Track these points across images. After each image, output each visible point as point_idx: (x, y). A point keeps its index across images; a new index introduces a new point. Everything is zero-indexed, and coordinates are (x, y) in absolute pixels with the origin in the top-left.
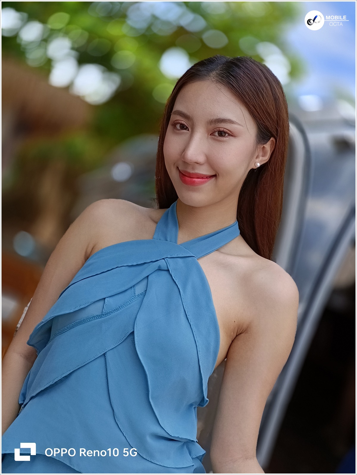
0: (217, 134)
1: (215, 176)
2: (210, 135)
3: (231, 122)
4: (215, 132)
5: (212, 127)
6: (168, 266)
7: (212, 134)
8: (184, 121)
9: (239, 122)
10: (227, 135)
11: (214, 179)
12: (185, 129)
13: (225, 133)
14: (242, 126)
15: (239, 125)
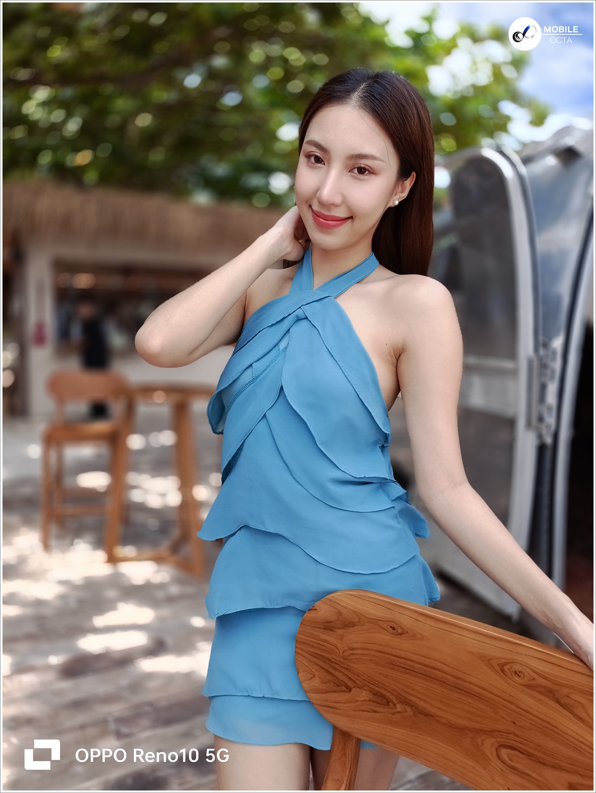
0: (356, 171)
1: (351, 218)
2: (349, 172)
3: (373, 158)
4: (355, 168)
5: (351, 163)
6: (305, 313)
7: (351, 171)
8: (318, 153)
9: (382, 159)
10: (367, 172)
11: (350, 221)
12: (320, 163)
13: (365, 170)
14: (385, 162)
15: (382, 161)
